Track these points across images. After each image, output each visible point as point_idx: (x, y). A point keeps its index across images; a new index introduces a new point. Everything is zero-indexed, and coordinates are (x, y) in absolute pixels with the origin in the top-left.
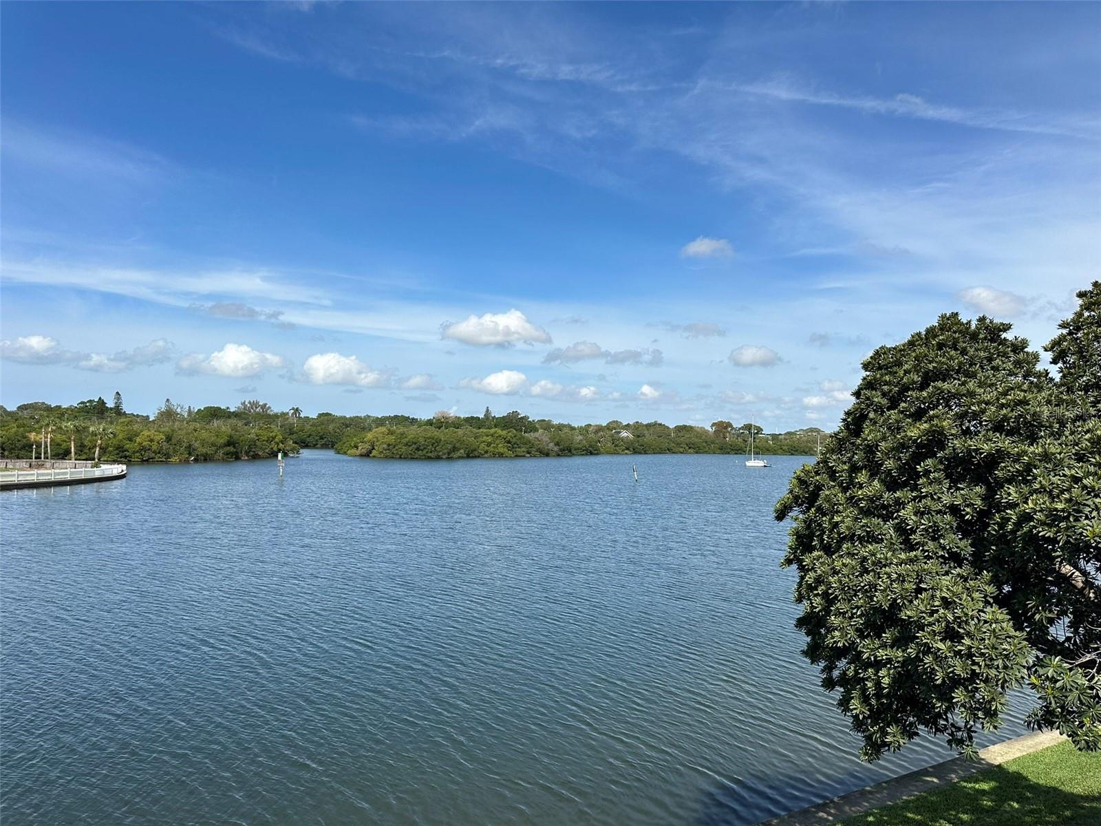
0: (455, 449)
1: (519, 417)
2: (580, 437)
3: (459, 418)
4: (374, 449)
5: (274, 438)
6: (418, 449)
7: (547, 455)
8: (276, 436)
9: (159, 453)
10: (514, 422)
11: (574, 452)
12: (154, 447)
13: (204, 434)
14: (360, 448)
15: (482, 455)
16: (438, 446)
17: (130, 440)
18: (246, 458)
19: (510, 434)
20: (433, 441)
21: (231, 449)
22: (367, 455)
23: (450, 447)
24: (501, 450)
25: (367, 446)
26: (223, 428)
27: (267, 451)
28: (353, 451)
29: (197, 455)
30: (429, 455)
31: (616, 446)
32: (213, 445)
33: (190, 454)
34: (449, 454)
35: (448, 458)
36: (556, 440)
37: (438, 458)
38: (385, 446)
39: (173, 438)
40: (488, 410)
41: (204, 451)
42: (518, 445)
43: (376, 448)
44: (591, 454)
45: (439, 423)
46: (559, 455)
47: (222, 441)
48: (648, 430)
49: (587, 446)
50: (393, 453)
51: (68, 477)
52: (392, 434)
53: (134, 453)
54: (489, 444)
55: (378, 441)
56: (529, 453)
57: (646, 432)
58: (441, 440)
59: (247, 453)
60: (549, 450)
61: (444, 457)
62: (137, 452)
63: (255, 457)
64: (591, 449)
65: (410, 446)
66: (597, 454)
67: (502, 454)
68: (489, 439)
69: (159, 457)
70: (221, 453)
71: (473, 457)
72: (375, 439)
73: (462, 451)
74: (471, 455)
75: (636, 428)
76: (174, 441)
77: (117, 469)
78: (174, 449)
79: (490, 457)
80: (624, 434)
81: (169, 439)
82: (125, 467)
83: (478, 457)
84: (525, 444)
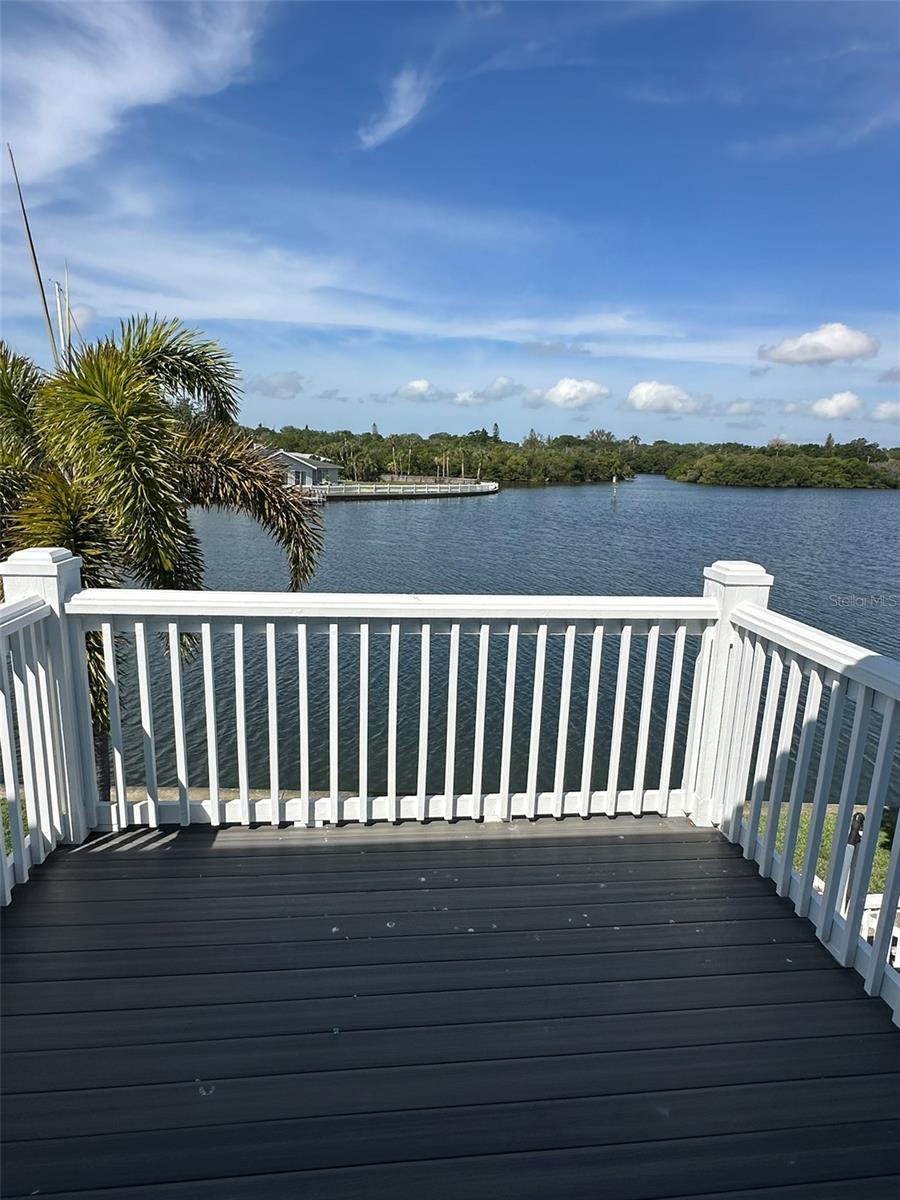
0: (785, 478)
1: (867, 444)
3: (795, 446)
4: (701, 475)
5: (613, 463)
6: (745, 477)
7: (894, 487)
8: (615, 462)
9: (523, 474)
10: (858, 450)
12: (519, 470)
13: (557, 459)
14: (688, 474)
15: (815, 485)
16: (766, 474)
17: (503, 463)
18: (589, 480)
19: (851, 463)
20: (762, 469)
21: (578, 472)
22: (694, 481)
23: (779, 475)
24: (838, 481)
25: (696, 473)
26: (573, 455)
27: (606, 474)
28: (682, 477)
29: (552, 477)
30: (756, 483)
32: (564, 468)
33: (546, 476)
34: (778, 482)
35: (776, 487)
37: (766, 486)
38: (713, 473)
39: (533, 462)
40: (830, 437)
41: (557, 473)
42: (859, 475)
43: (704, 475)
45: (770, 452)
47: (570, 465)
50: (720, 480)
51: (459, 491)
52: (720, 462)
53: (505, 474)
54: (824, 474)
55: (706, 468)
56: (871, 484)
58: (770, 468)
59: (590, 476)
60: (897, 481)
61: (772, 485)
62: (507, 473)
63: (596, 481)
65: (737, 473)
67: (839, 485)
68: (825, 469)
69: (523, 478)
70: (569, 476)
71: (804, 487)
72: (704, 466)
73: (793, 480)
74: (803, 484)
76: (534, 464)
77: (493, 486)
78: (534, 471)
79: (825, 487)
81: (530, 463)
82: (497, 485)
83: (811, 487)
84: (869, 474)
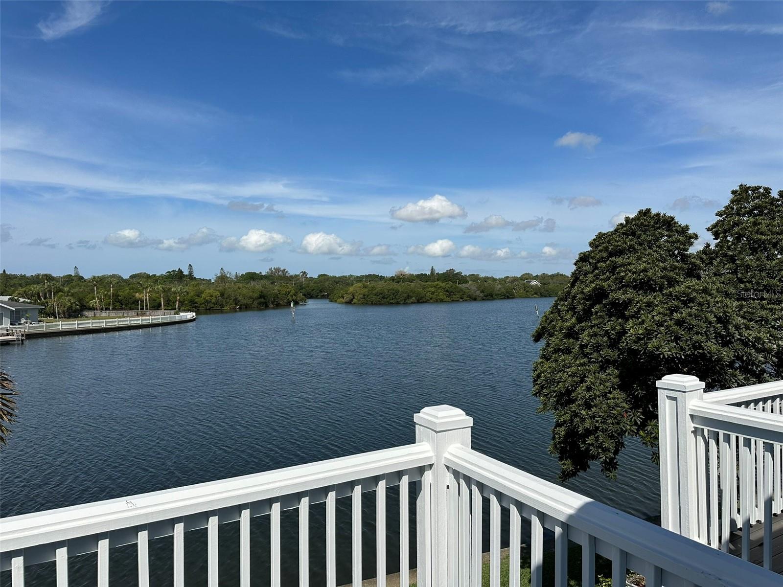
0: (409, 297)
1: (455, 273)
2: (500, 286)
3: (412, 275)
4: (354, 298)
5: (289, 292)
6: (384, 298)
7: (475, 299)
8: (290, 291)
9: (216, 304)
10: (451, 277)
11: (495, 297)
12: (213, 301)
13: (245, 291)
14: (345, 298)
15: (429, 300)
16: (397, 295)
17: (198, 296)
18: (272, 306)
19: (448, 285)
20: (394, 292)
21: (262, 300)
22: (349, 303)
23: (405, 295)
24: (442, 297)
25: (350, 296)
26: (257, 287)
27: (285, 301)
28: (341, 300)
29: (241, 305)
30: (392, 301)
31: (527, 292)
32: (251, 298)
33: (236, 304)
34: (405, 300)
35: (404, 303)
36: (482, 288)
37: (398, 304)
38: (362, 296)
39: (225, 295)
40: (432, 269)
41: (245, 302)
42: (453, 293)
43: (356, 297)
44: (508, 298)
45: (399, 279)
46: (484, 300)
47: (256, 295)
48: (552, 279)
49: (505, 292)
50: (367, 301)
51: (160, 321)
52: (366, 288)
53: (201, 304)
54: (433, 293)
55: (357, 293)
56: (462, 298)
57: (550, 281)
58: (399, 291)
59: (273, 303)
60: (476, 296)
61: (402, 302)
62: (203, 304)
63: (278, 306)
64: (508, 294)
65: (378, 295)
66: (513, 298)
67: (442, 300)
68: (433, 289)
69: (217, 307)
70: (256, 303)
71: (421, 302)
72: (355, 291)
73: (414, 298)
74: (421, 301)
75: (543, 278)
76: (226, 296)
77: (190, 315)
78: (226, 301)
79: (435, 302)
80: (534, 283)
81: (222, 295)
82: (194, 314)
83: (426, 302)
84: (459, 292)
